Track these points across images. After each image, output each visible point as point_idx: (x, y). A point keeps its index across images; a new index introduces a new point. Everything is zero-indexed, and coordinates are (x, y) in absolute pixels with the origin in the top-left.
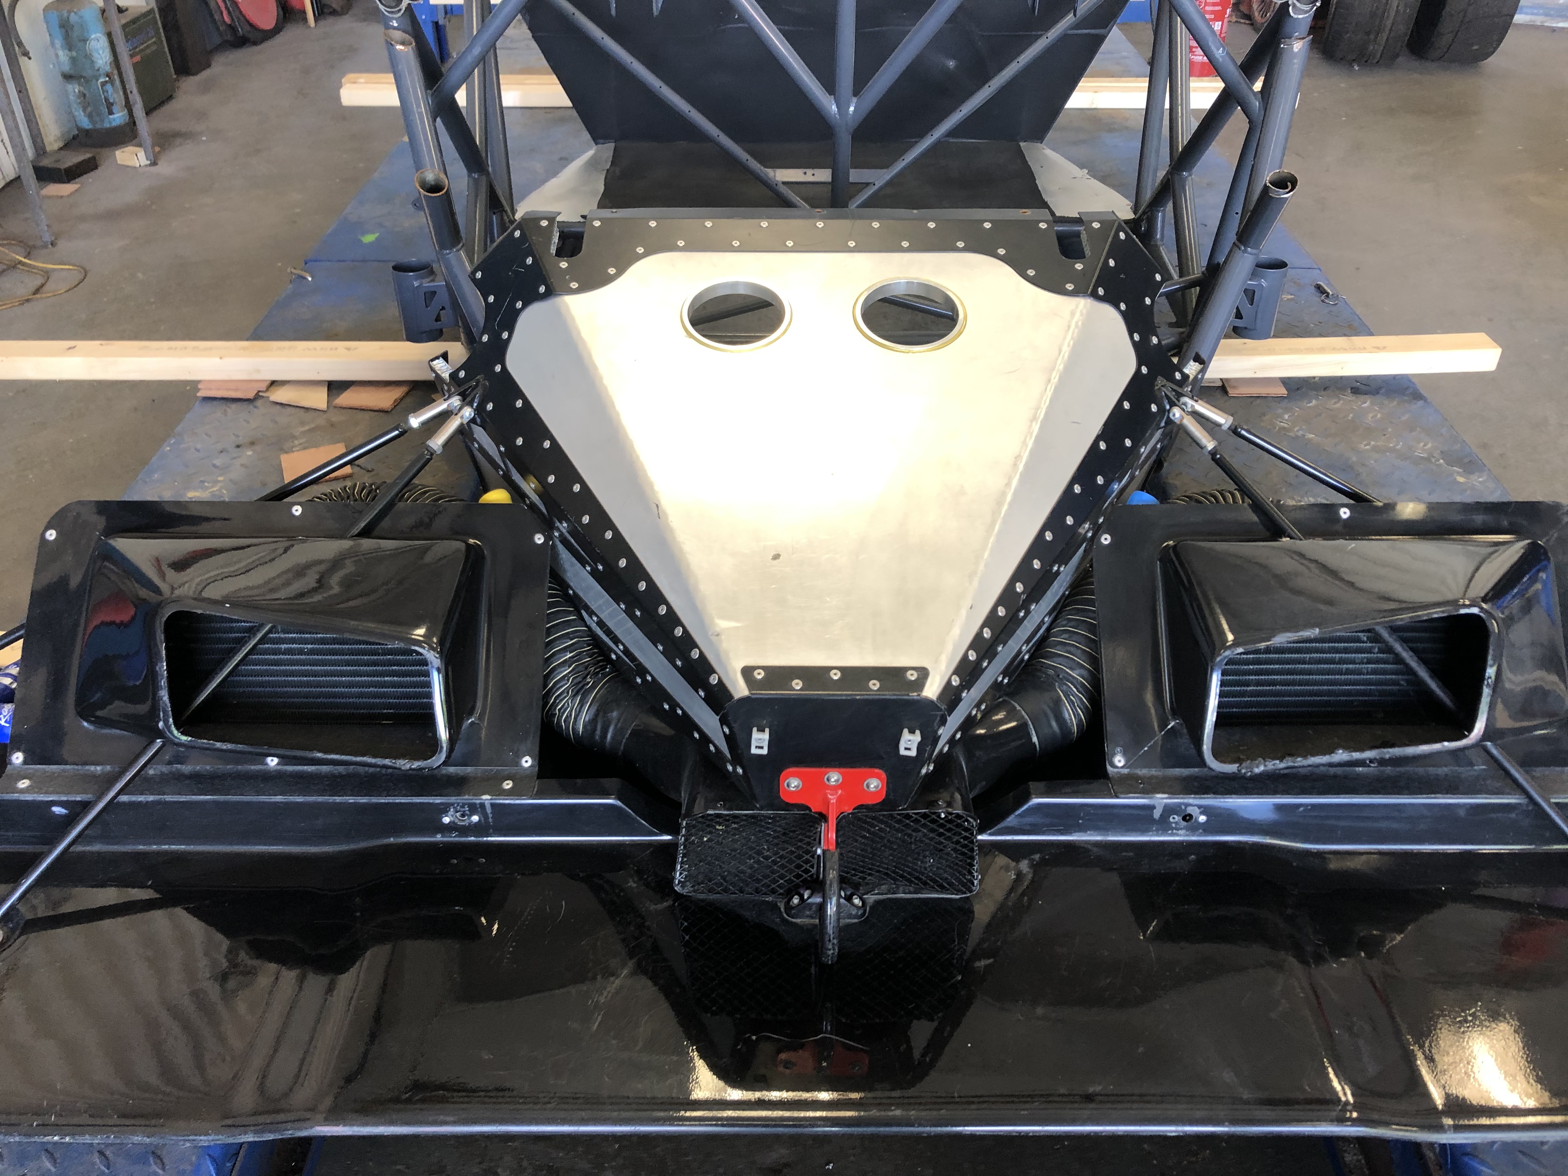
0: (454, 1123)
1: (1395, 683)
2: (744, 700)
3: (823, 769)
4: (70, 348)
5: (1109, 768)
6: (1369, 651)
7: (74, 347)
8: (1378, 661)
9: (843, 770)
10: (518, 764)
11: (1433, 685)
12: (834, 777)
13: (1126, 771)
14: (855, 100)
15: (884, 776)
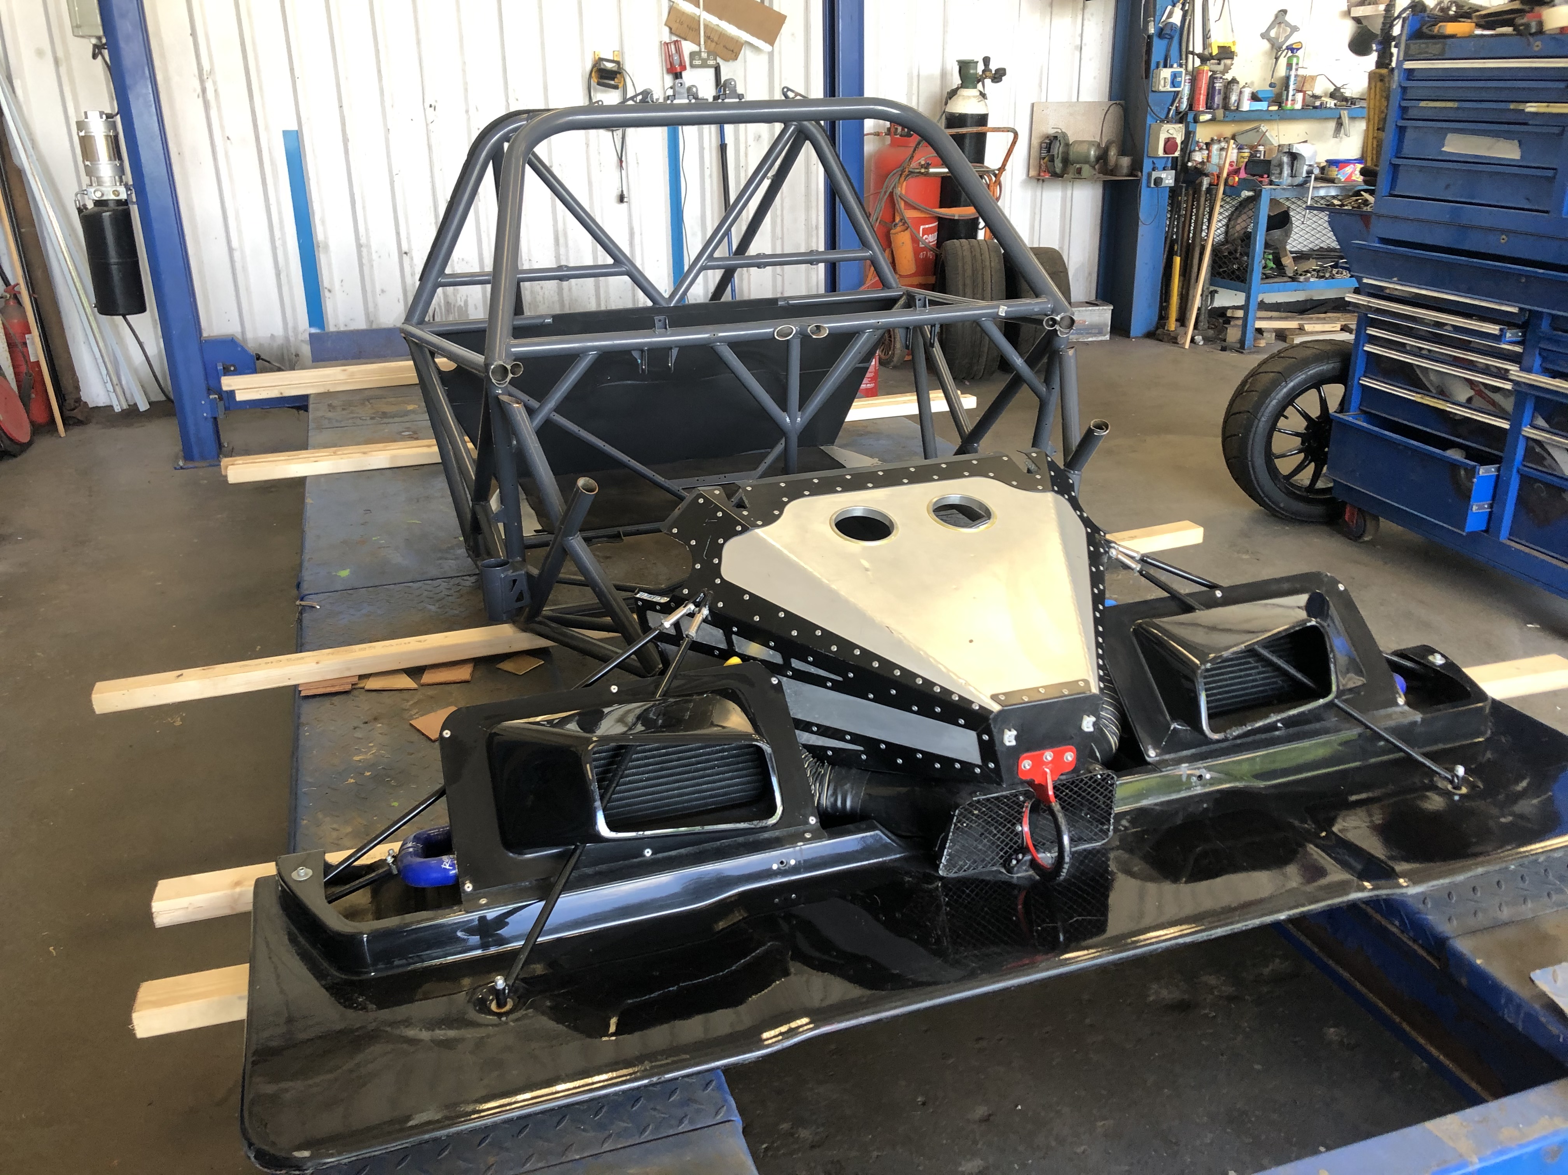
0: (902, 1006)
1: (1276, 683)
2: (1000, 712)
3: (1042, 751)
4: (179, 676)
5: (1147, 758)
6: (1257, 667)
7: (181, 675)
8: (1263, 673)
9: (1054, 749)
10: (807, 823)
11: (1299, 676)
12: (1048, 756)
13: (1158, 758)
14: (800, 413)
15: (1075, 750)
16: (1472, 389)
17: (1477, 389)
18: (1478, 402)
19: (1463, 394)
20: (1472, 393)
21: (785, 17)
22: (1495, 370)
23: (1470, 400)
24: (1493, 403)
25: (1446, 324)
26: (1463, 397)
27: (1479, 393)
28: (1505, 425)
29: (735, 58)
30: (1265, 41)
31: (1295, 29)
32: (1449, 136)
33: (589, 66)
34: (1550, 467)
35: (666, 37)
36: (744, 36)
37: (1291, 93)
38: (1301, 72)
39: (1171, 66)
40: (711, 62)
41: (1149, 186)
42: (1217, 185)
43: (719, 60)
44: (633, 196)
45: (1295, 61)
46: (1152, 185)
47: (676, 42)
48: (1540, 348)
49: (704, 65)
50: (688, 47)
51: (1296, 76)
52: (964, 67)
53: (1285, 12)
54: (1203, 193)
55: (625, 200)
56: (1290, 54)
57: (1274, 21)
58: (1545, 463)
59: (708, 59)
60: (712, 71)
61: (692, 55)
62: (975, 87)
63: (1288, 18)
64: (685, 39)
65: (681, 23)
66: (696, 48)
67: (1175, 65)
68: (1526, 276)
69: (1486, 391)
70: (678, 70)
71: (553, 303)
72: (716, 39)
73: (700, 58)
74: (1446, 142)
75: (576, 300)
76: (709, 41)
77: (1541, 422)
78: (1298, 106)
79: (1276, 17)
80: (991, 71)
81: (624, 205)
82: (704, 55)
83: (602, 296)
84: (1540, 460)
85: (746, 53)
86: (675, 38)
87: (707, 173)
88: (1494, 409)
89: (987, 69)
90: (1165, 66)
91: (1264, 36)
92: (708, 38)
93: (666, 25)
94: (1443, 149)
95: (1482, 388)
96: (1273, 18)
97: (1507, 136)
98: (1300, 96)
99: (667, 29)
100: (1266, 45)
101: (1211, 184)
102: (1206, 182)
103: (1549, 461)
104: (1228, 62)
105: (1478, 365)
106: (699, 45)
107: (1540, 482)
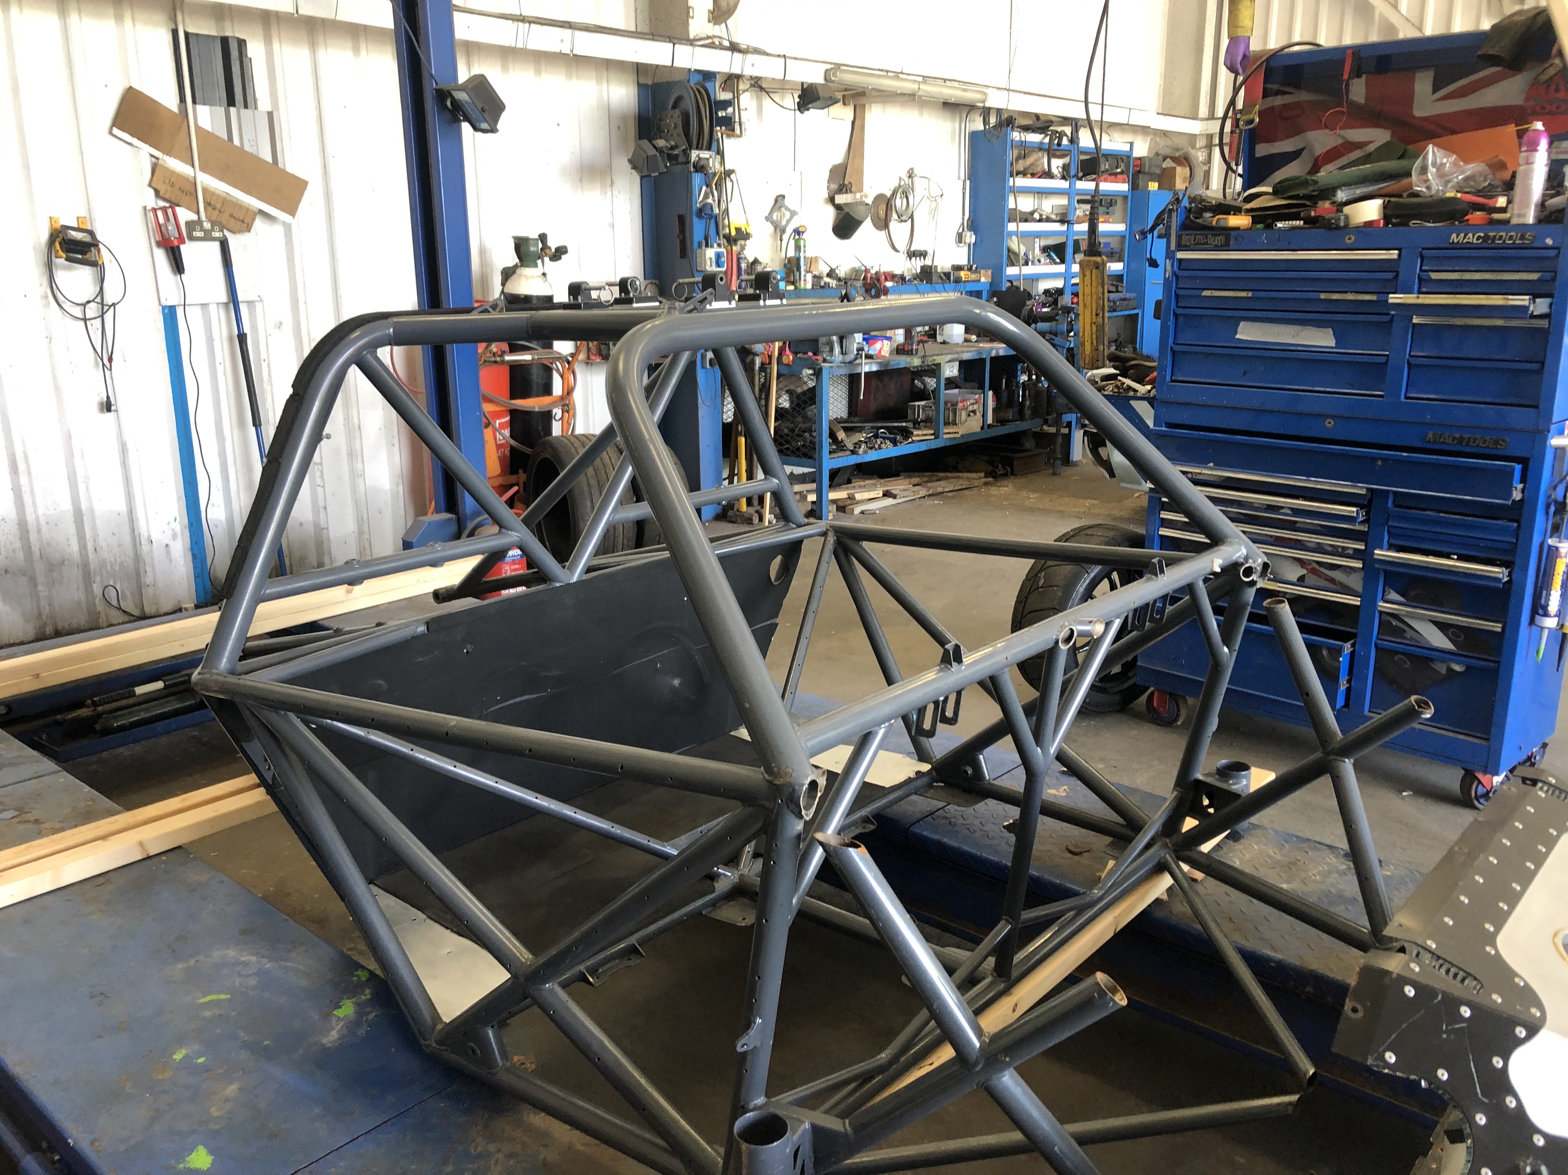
16: (1302, 567)
17: (1309, 567)
18: (1311, 579)
19: (1294, 573)
20: (1304, 572)
21: (306, 183)
22: (1330, 549)
23: (1301, 579)
24: (1332, 580)
25: (1282, 508)
26: (1294, 577)
27: (1313, 571)
28: (1356, 601)
29: (249, 229)
30: (769, 223)
31: (793, 214)
32: (1242, 324)
33: (44, 236)
34: (1412, 639)
35: (151, 201)
36: (255, 203)
37: (803, 273)
38: (808, 255)
39: (712, 246)
40: (217, 234)
41: (703, 367)
42: (770, 363)
43: (226, 232)
44: (121, 402)
45: (802, 243)
46: (708, 366)
47: (164, 209)
48: (1389, 526)
49: (208, 237)
50: (184, 215)
51: (805, 257)
52: (521, 245)
53: (783, 197)
54: (757, 372)
55: (113, 408)
56: (797, 237)
57: (774, 206)
58: (1405, 635)
59: (213, 230)
60: (216, 246)
61: (190, 225)
62: (536, 266)
63: (787, 202)
64: (178, 205)
65: (172, 185)
66: (193, 217)
67: (715, 245)
68: (1382, 459)
69: (1322, 569)
70: (176, 243)
71: (14, 551)
72: (218, 206)
73: (202, 229)
74: (1239, 330)
75: (48, 544)
76: (210, 209)
77: (1394, 596)
78: (809, 286)
79: (776, 201)
80: (550, 248)
81: (110, 416)
82: (207, 225)
83: (88, 534)
84: (1400, 633)
85: (259, 224)
86: (162, 204)
87: (220, 369)
88: (1335, 587)
89: (545, 247)
90: (707, 246)
91: (767, 219)
92: (207, 204)
93: (150, 185)
94: (1237, 336)
95: (1315, 565)
96: (773, 202)
97: (1319, 324)
98: (809, 277)
99: (152, 192)
100: (770, 228)
101: (762, 364)
102: (758, 361)
103: (1409, 633)
104: (742, 242)
105: (1307, 544)
106: (198, 213)
107: (1400, 653)
